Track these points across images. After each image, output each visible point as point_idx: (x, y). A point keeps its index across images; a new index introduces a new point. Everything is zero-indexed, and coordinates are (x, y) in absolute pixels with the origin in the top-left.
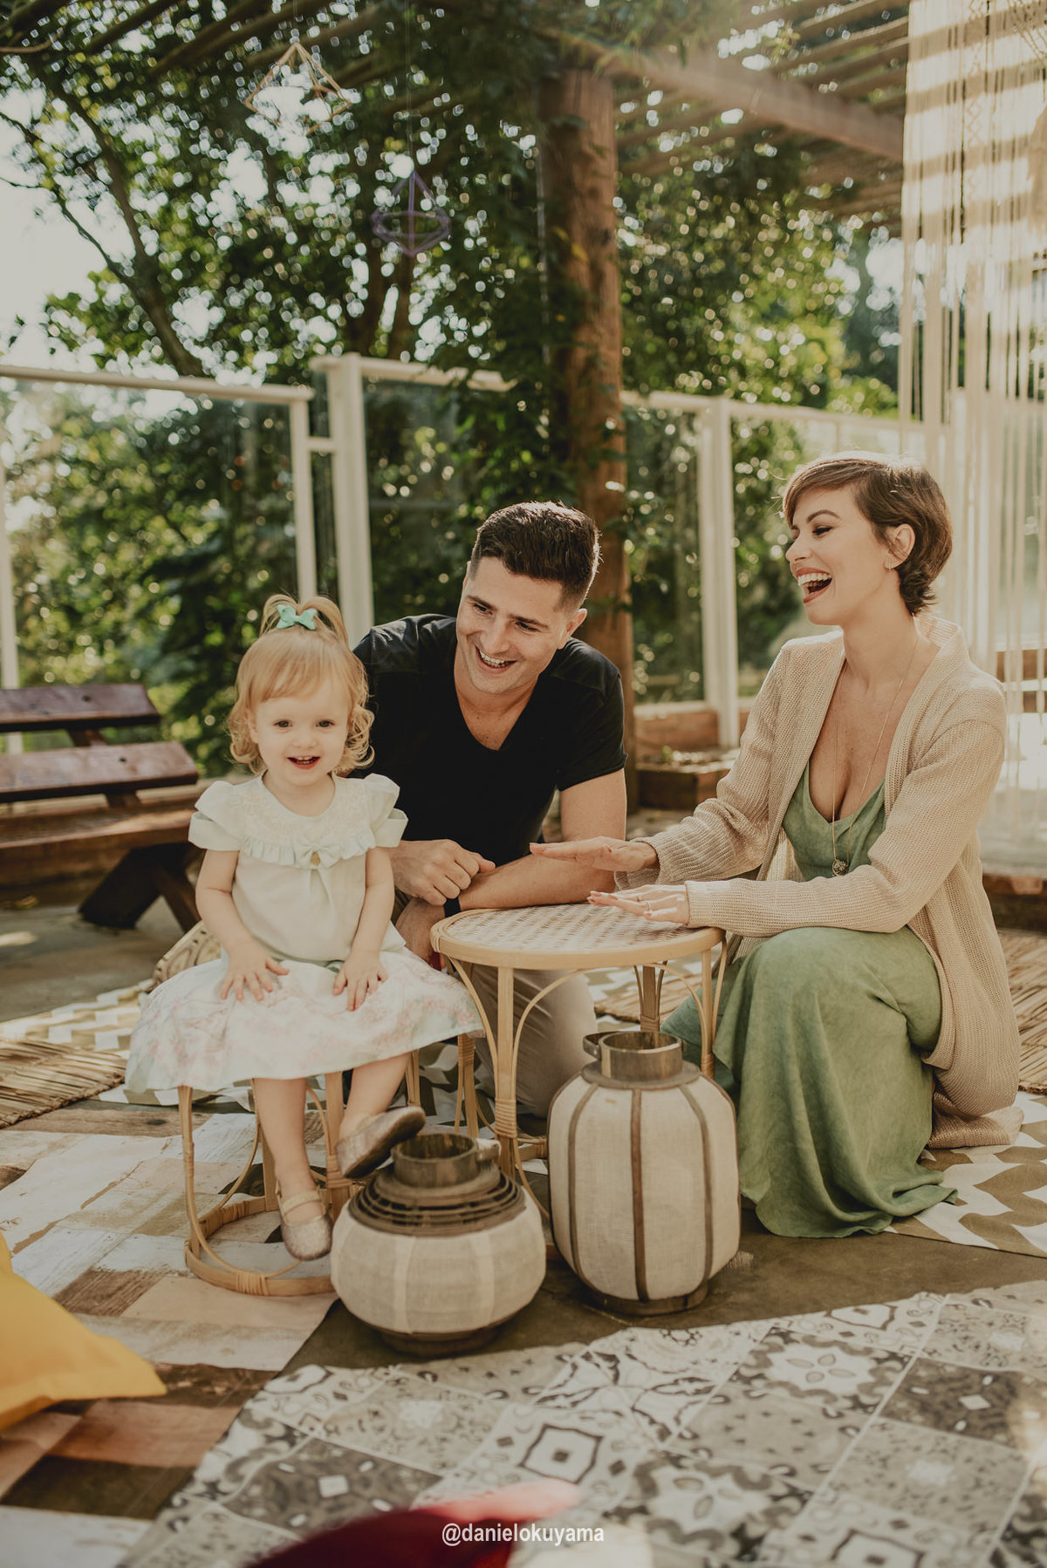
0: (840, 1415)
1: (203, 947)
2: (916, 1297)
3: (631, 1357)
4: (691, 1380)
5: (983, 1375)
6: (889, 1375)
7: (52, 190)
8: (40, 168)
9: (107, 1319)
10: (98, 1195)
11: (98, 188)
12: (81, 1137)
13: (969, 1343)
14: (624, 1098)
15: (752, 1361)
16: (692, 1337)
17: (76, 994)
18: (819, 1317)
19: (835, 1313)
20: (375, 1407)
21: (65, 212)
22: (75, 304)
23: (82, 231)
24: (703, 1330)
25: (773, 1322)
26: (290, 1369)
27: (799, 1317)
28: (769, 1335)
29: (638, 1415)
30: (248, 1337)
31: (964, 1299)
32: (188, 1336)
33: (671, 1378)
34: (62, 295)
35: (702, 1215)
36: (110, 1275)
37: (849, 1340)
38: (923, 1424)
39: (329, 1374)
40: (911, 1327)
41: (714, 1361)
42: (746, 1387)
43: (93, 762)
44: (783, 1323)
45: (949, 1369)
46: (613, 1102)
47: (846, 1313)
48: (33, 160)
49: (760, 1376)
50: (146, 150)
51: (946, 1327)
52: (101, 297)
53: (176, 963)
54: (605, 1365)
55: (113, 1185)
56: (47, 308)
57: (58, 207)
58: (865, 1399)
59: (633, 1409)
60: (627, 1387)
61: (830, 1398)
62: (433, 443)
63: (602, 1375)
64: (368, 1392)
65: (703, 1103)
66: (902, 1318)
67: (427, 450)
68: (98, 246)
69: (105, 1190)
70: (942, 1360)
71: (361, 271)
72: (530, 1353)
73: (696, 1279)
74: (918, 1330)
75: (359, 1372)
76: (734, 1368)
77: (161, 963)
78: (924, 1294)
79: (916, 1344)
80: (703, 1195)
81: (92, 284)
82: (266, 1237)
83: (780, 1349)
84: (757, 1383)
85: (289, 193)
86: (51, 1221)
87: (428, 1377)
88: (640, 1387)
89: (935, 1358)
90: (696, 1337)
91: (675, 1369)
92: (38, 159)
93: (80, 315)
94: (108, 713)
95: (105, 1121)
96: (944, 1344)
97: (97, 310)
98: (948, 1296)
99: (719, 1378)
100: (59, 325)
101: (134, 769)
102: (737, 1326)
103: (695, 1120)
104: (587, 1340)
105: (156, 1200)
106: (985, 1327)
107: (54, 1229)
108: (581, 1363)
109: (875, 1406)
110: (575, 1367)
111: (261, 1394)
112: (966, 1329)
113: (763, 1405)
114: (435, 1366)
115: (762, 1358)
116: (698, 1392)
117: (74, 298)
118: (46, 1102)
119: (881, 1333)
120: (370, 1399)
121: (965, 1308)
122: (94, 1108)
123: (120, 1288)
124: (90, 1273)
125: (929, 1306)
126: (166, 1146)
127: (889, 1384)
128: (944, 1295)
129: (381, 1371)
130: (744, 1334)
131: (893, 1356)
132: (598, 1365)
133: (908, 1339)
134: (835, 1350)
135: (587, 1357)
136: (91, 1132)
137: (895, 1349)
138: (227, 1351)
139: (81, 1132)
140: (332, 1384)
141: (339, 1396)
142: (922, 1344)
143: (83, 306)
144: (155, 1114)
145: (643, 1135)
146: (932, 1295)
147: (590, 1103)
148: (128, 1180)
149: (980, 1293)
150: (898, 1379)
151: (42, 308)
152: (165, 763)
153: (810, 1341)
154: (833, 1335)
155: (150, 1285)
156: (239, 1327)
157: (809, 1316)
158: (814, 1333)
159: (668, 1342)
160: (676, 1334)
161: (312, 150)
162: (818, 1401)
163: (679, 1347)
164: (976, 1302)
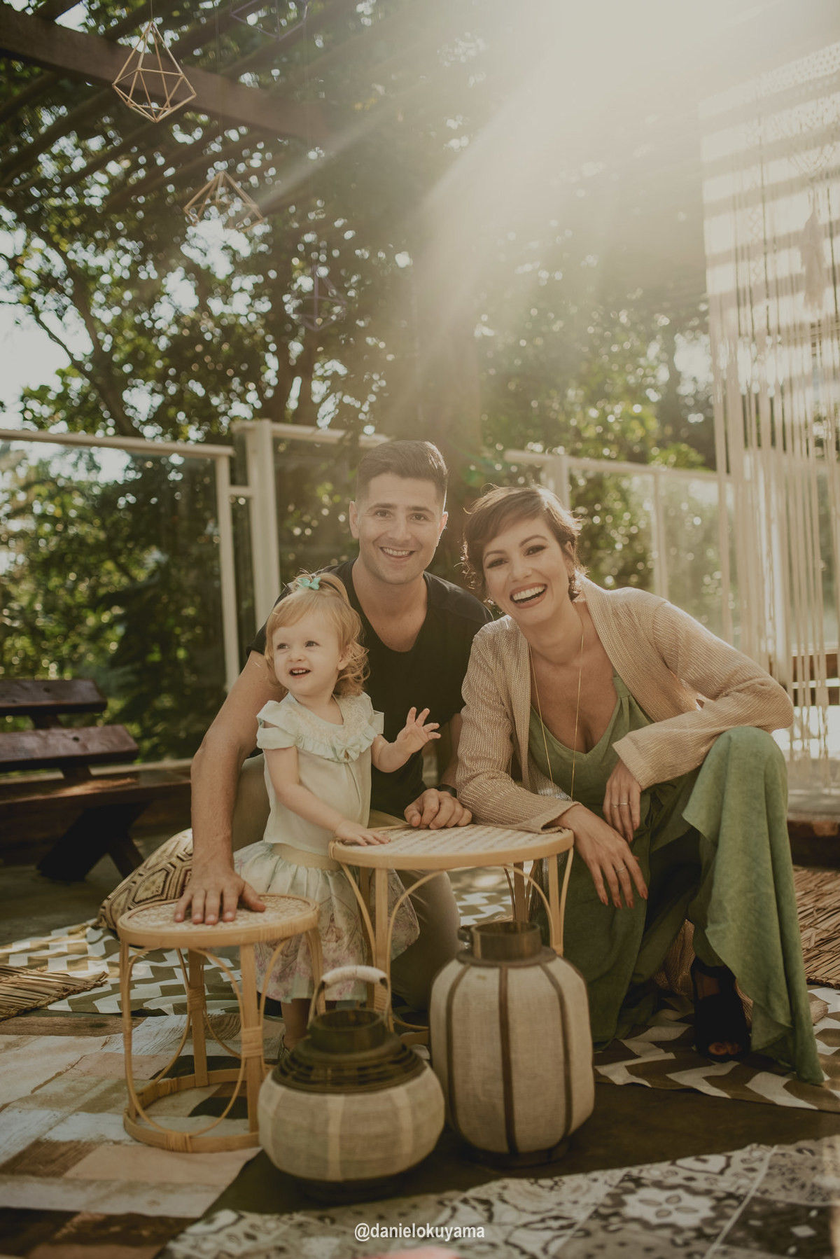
0: (686, 1244)
1: (140, 886)
2: (748, 1148)
3: (504, 1201)
4: (556, 1218)
5: (810, 1209)
6: (728, 1211)
7: (30, 304)
8: (20, 289)
9: (50, 1179)
10: (46, 1083)
11: (66, 301)
12: (33, 1038)
13: (796, 1183)
14: (492, 975)
15: (609, 1202)
16: (556, 1183)
17: (32, 930)
18: (665, 1166)
19: (680, 1162)
20: (280, 1243)
21: (38, 321)
22: (45, 395)
23: (51, 335)
24: (566, 1179)
25: (625, 1171)
26: (208, 1216)
27: (648, 1166)
28: (623, 1181)
29: (510, 1248)
30: (172, 1192)
31: (790, 1149)
32: (120, 1191)
33: (538, 1217)
34: (35, 387)
35: (561, 1075)
36: (55, 1145)
37: (693, 1184)
38: (761, 1249)
39: (241, 1218)
40: (745, 1173)
41: (575, 1202)
42: (603, 1223)
43: (52, 741)
44: (635, 1171)
45: (780, 1205)
46: (484, 978)
47: (688, 1162)
48: (14, 283)
49: (616, 1214)
50: (103, 273)
51: (776, 1171)
52: (66, 389)
53: (118, 901)
54: (480, 1207)
55: (59, 1074)
56: (23, 399)
57: (32, 317)
58: (708, 1231)
59: (507, 1243)
60: (501, 1224)
61: (677, 1230)
62: (331, 495)
63: (479, 1215)
64: (276, 1234)
65: (560, 978)
66: (737, 1165)
67: (326, 499)
68: (65, 347)
69: (53, 1078)
70: (773, 1197)
71: (272, 362)
72: (416, 1199)
73: (559, 1133)
74: (752, 1175)
75: (267, 1217)
76: (592, 1209)
77: (106, 903)
78: (754, 1145)
79: (751, 1186)
80: (561, 1057)
81: (58, 379)
82: (189, 1112)
83: (632, 1192)
84: (614, 1220)
85: (216, 305)
86: (5, 1102)
87: (327, 1221)
88: (511, 1224)
89: (767, 1196)
90: (560, 1183)
91: (542, 1209)
92: (18, 281)
93: (49, 403)
94: (66, 702)
95: (55, 1025)
96: (774, 1185)
97: (63, 397)
98: (776, 1147)
99: (581, 1216)
100: (32, 411)
101: (84, 747)
102: (595, 1174)
103: (553, 992)
104: (465, 1188)
105: (96, 1085)
106: (809, 1171)
107: (7, 1109)
108: (462, 1207)
109: (716, 1236)
110: (454, 1210)
111: (182, 1236)
112: (792, 1171)
113: (620, 1237)
114: (333, 1212)
115: (617, 1200)
116: (562, 1228)
117: (45, 389)
118: (4, 1011)
119: (720, 1178)
120: (277, 1239)
121: (791, 1156)
122: (45, 1015)
123: (62, 1155)
124: (37, 1144)
125: (761, 1155)
126: (106, 1043)
127: (728, 1218)
128: (772, 1146)
129: (286, 1217)
130: (601, 1180)
131: (730, 1196)
132: (474, 1208)
133: (743, 1181)
134: (680, 1192)
135: (465, 1201)
136: (42, 1034)
137: (732, 1190)
138: (153, 1203)
139: (34, 1034)
140: (244, 1226)
141: (250, 1237)
142: (756, 1185)
143: (52, 396)
144: (96, 1019)
145: (510, 1005)
146: (762, 1146)
147: (465, 980)
148: (72, 1071)
149: (803, 1144)
150: (736, 1214)
151: (18, 398)
152: (111, 742)
153: (658, 1185)
154: (678, 1180)
155: (89, 1151)
156: (164, 1184)
157: (656, 1166)
158: (660, 1178)
159: (535, 1188)
160: (543, 1182)
161: (234, 272)
162: (667, 1233)
163: (545, 1193)
164: (800, 1151)
